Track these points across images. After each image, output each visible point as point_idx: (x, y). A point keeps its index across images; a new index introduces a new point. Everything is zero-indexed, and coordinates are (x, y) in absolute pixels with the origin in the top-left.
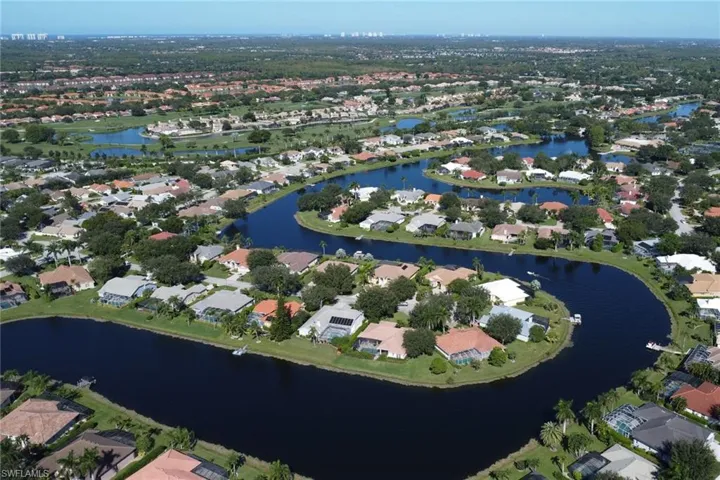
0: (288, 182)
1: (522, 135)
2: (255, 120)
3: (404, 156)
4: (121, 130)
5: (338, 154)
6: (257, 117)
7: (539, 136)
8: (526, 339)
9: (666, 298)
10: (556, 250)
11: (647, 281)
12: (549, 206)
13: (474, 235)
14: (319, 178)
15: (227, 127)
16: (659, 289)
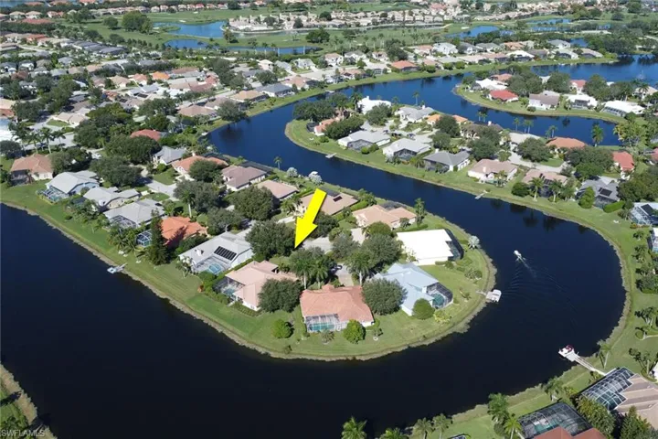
0: (307, 87)
1: (595, 53)
2: (330, 19)
3: (445, 68)
4: (210, 22)
5: (382, 60)
6: (333, 16)
7: (616, 55)
8: (410, 313)
9: (634, 285)
10: (535, 199)
11: (625, 258)
12: (561, 142)
13: (451, 168)
14: (343, 85)
15: (298, 25)
16: (633, 271)
